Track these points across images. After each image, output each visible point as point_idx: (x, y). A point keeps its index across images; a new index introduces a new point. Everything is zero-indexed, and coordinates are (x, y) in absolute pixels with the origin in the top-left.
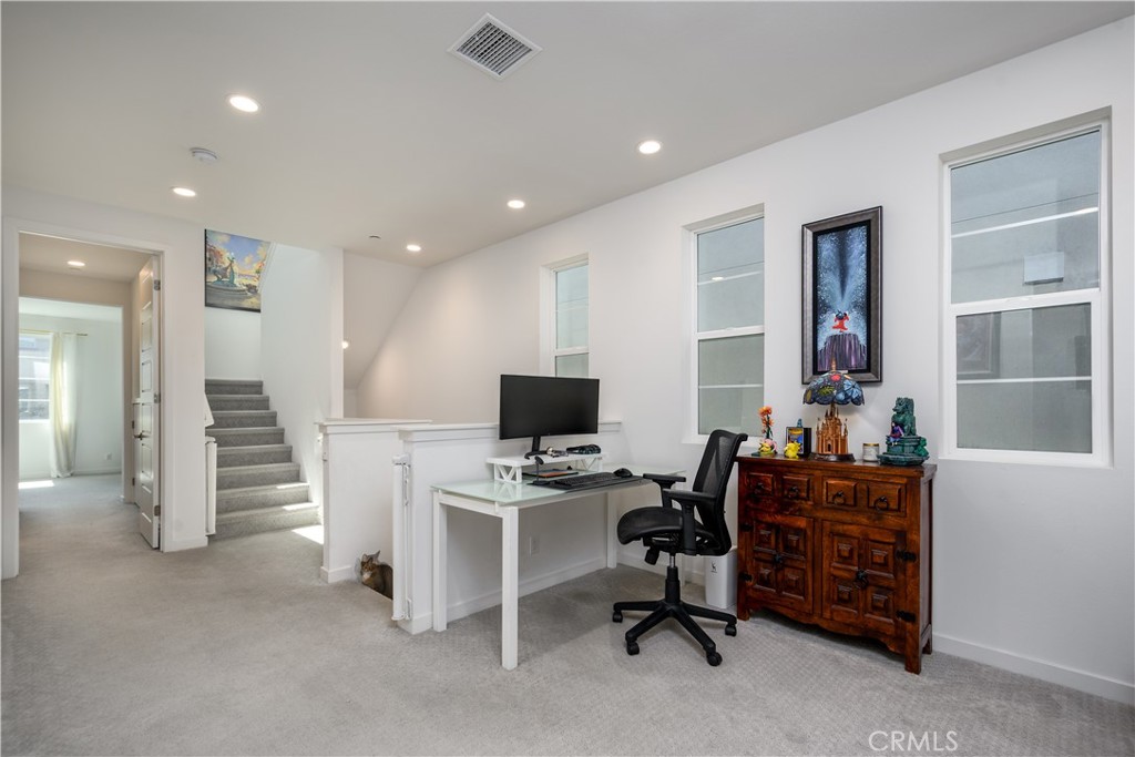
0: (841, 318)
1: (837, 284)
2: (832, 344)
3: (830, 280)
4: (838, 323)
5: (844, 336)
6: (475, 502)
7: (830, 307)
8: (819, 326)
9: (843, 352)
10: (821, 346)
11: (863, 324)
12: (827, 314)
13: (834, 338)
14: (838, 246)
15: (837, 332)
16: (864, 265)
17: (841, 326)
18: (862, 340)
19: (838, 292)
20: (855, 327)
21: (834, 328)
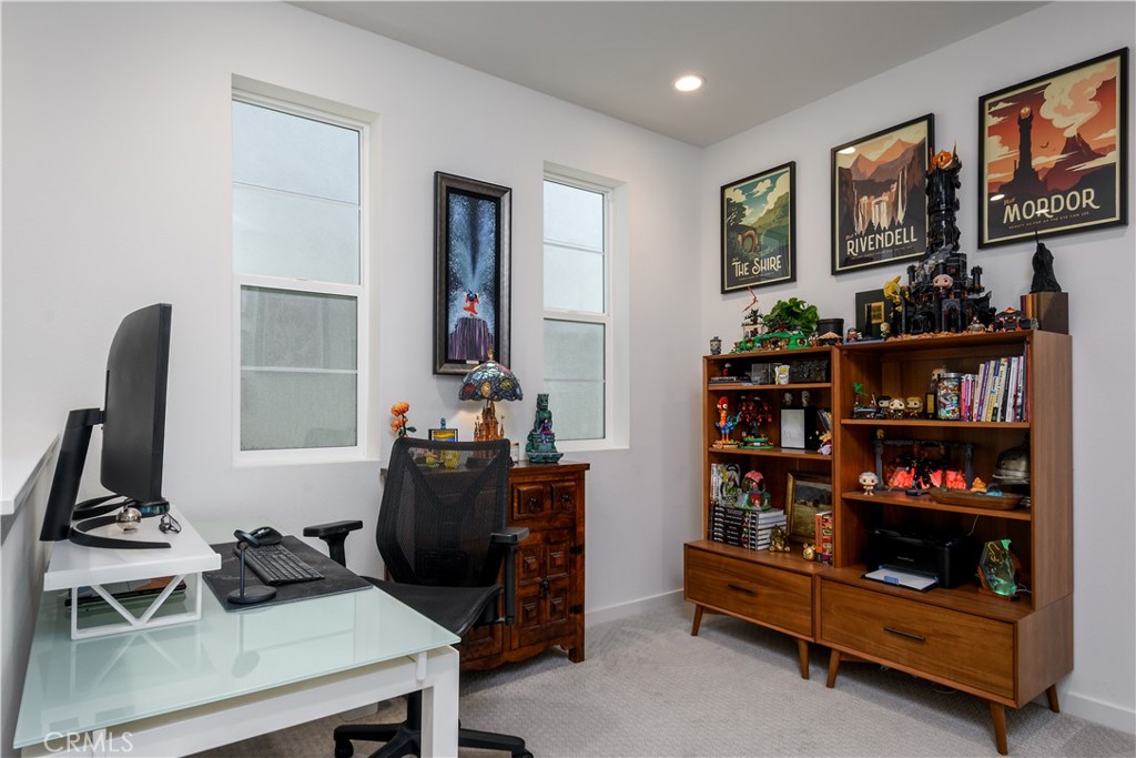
0: (472, 299)
1: (469, 259)
2: (462, 329)
3: (460, 250)
4: (468, 304)
5: (475, 320)
6: (338, 680)
7: (461, 283)
8: (451, 304)
9: (473, 339)
10: (452, 328)
11: (491, 311)
12: (458, 292)
13: (465, 321)
14: (469, 214)
15: (467, 314)
16: (493, 243)
17: (471, 309)
18: (491, 330)
19: (469, 269)
20: (483, 312)
21: (465, 309)
